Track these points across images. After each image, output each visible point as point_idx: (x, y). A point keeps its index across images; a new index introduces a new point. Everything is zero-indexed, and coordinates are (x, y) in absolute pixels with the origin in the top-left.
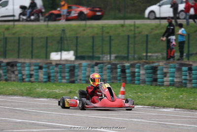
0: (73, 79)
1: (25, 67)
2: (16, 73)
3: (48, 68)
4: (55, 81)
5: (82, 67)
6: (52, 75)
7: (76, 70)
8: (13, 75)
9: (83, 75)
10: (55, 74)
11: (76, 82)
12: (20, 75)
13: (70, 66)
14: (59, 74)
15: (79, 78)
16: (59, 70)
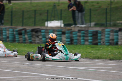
0: (95, 42)
1: (48, 32)
2: (40, 37)
3: (71, 33)
4: (78, 43)
5: (105, 32)
6: (75, 38)
7: (99, 35)
8: (37, 39)
9: (106, 39)
10: (78, 38)
11: (99, 44)
12: (44, 39)
13: (93, 32)
14: (82, 38)
15: (102, 41)
16: (82, 35)
